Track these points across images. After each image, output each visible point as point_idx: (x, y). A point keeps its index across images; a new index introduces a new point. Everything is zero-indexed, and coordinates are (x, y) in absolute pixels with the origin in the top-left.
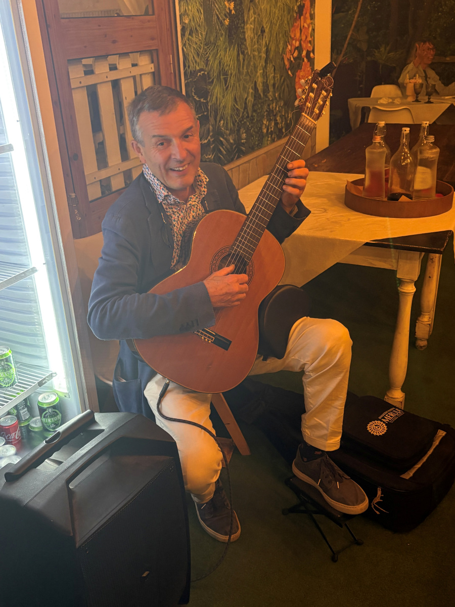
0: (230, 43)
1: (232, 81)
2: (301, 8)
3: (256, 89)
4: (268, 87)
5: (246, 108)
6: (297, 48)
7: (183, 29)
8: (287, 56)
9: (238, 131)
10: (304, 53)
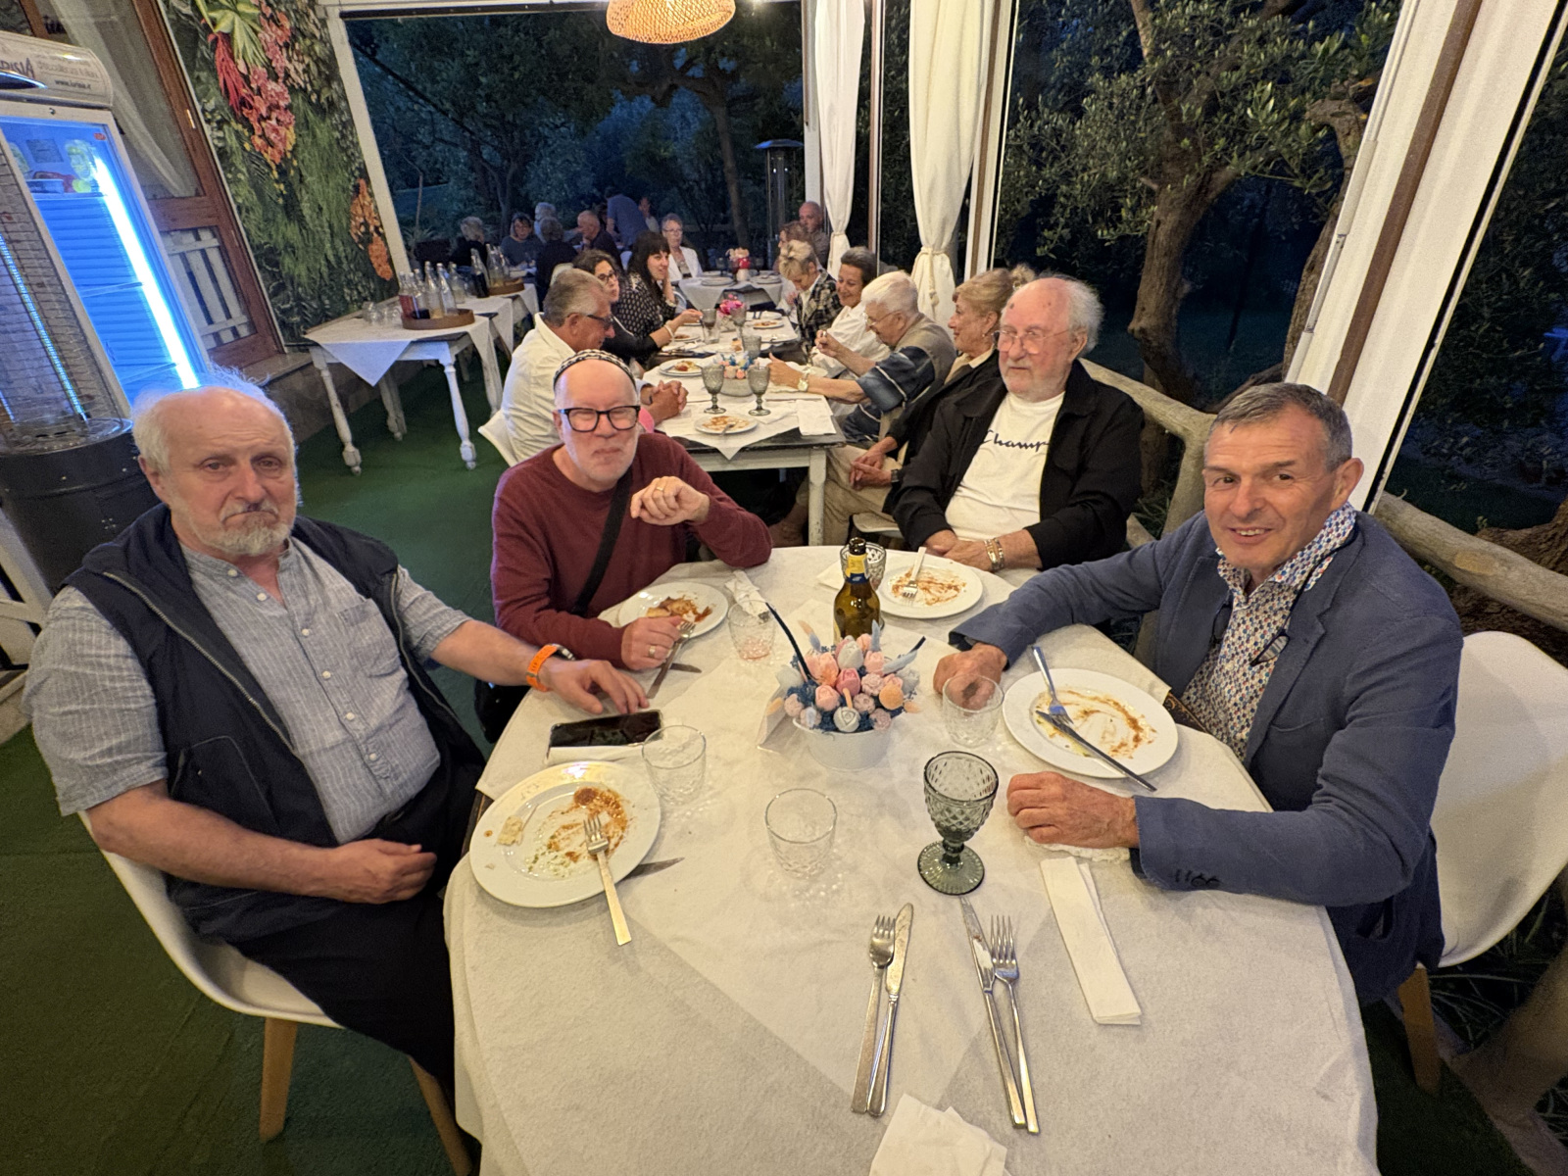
0: (290, 219)
1: (300, 253)
2: (357, 188)
3: (327, 260)
4: (339, 258)
5: (321, 277)
6: (362, 224)
7: (239, 208)
8: (353, 232)
9: (320, 297)
10: (372, 228)
